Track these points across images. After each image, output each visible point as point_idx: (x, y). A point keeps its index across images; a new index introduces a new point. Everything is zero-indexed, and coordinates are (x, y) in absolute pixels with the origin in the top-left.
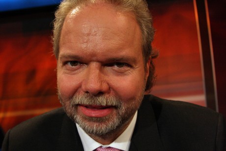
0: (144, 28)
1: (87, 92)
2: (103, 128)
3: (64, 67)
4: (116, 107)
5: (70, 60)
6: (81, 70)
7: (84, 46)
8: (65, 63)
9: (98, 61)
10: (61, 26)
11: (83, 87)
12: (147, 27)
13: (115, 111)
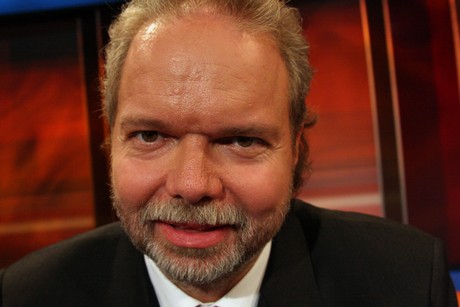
0: (294, 66)
1: (178, 196)
2: (208, 270)
3: (129, 143)
4: (235, 227)
5: (143, 128)
6: (165, 149)
7: (173, 101)
8: (131, 135)
9: (202, 133)
10: (123, 57)
11: (170, 186)
12: (300, 65)
13: (232, 235)
